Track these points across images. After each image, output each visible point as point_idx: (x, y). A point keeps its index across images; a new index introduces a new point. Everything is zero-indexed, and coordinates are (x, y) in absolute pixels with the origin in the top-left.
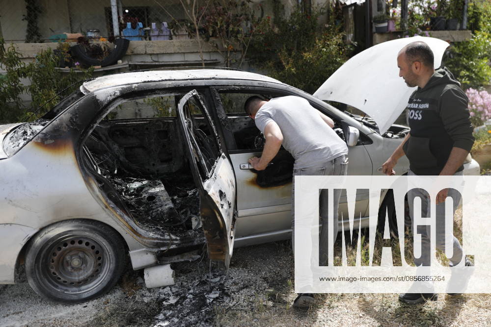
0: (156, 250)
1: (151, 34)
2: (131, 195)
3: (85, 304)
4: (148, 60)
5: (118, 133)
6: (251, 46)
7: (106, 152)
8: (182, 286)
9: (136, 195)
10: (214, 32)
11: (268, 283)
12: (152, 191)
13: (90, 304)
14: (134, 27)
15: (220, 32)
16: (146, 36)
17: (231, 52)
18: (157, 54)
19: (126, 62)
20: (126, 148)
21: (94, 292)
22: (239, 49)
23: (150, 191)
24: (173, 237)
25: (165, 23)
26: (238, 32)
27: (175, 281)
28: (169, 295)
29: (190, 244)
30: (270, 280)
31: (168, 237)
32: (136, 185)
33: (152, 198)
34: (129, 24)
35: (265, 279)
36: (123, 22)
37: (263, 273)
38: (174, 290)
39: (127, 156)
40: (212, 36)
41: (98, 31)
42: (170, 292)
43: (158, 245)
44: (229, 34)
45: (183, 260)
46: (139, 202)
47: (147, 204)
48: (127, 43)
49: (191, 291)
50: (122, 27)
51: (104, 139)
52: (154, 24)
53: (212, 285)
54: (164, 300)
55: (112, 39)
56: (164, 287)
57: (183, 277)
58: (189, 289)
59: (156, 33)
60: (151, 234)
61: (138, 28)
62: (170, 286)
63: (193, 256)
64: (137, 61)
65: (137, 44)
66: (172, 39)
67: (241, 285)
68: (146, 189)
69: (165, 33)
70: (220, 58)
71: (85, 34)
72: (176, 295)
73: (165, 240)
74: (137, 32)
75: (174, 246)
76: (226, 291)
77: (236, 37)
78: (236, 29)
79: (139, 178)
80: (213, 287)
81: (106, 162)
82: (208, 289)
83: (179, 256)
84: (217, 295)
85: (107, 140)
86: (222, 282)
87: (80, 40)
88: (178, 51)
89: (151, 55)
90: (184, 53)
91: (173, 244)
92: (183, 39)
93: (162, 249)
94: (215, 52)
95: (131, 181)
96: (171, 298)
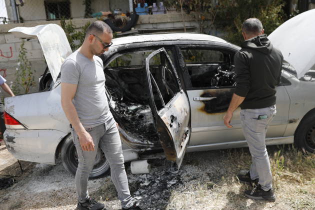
0: (138, 150)
1: (153, 10)
2: (130, 114)
3: (95, 181)
4: (150, 27)
5: (124, 75)
6: (218, 16)
7: (116, 86)
8: (154, 174)
9: (133, 114)
10: (193, 7)
11: (210, 177)
12: (143, 112)
13: (98, 181)
14: (142, 6)
15: (197, 8)
16: (150, 12)
17: (204, 21)
18: (156, 23)
19: (136, 29)
20: (129, 84)
21: (100, 173)
22: (209, 18)
23: (141, 112)
24: (150, 143)
25: (162, 3)
26: (210, 7)
27: (150, 171)
28: (145, 180)
29: (160, 148)
30: (212, 175)
31: (146, 143)
32: (133, 108)
33: (142, 116)
34: (139, 5)
35: (209, 174)
36: (135, 3)
37: (208, 170)
38: (149, 176)
39: (129, 89)
40: (192, 10)
41: (120, 10)
42: (146, 178)
43: (139, 147)
44: (202, 9)
45: (155, 158)
46: (133, 119)
47: (138, 120)
48: (137, 17)
49: (159, 178)
50: (135, 6)
51: (116, 78)
52: (154, 4)
53: (172, 175)
54: (141, 182)
55: (128, 14)
56: (143, 174)
57: (156, 169)
58: (158, 177)
59: (156, 9)
60: (136, 140)
61: (145, 7)
62: (147, 174)
63: (163, 156)
64: (143, 28)
65: (144, 17)
66: (166, 13)
67: (191, 177)
68: (139, 110)
69: (161, 10)
70: (197, 25)
71: (113, 12)
72: (149, 180)
73: (144, 144)
74: (144, 10)
75: (150, 149)
76: (181, 180)
77: (208, 10)
78: (207, 5)
79: (136, 103)
80: (173, 177)
81: (117, 93)
82: (170, 178)
83: (153, 155)
84: (175, 182)
85: (118, 79)
86: (180, 174)
87: (109, 15)
88: (169, 21)
89: (152, 24)
90: (173, 22)
91: (149, 147)
92: (173, 13)
93: (142, 150)
94: (193, 21)
95: (130, 105)
96: (146, 181)
